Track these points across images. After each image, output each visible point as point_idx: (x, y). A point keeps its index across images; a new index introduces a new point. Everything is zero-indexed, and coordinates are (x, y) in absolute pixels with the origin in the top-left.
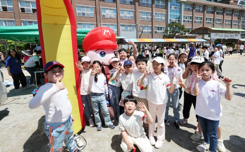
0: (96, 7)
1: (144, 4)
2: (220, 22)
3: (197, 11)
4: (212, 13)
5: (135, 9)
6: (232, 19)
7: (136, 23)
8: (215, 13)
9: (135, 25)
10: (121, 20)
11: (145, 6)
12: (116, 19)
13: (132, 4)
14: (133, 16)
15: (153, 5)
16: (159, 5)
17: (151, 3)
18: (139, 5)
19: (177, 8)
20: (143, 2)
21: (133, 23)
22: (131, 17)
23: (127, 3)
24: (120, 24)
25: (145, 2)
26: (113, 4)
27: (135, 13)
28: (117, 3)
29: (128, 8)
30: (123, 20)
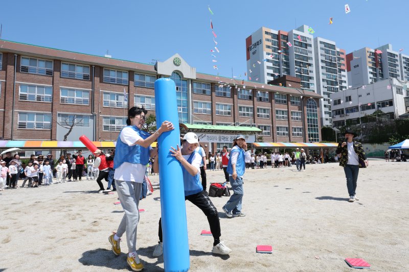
0: (6, 82)
1: (113, 80)
2: (266, 114)
3: (219, 95)
4: (250, 98)
5: (93, 87)
6: (288, 109)
7: (93, 110)
8: (255, 99)
9: (91, 115)
10: (61, 106)
11: (116, 83)
12: (51, 104)
13: (88, 79)
14: (88, 99)
15: (130, 82)
16: (144, 83)
17: (127, 79)
18: (101, 81)
19: (180, 88)
20: (110, 77)
21: (88, 112)
22: (85, 101)
23: (75, 78)
24: (58, 112)
25: (116, 78)
26: (45, 78)
27: (93, 94)
28: (53, 77)
29: (77, 86)
30: (65, 107)
